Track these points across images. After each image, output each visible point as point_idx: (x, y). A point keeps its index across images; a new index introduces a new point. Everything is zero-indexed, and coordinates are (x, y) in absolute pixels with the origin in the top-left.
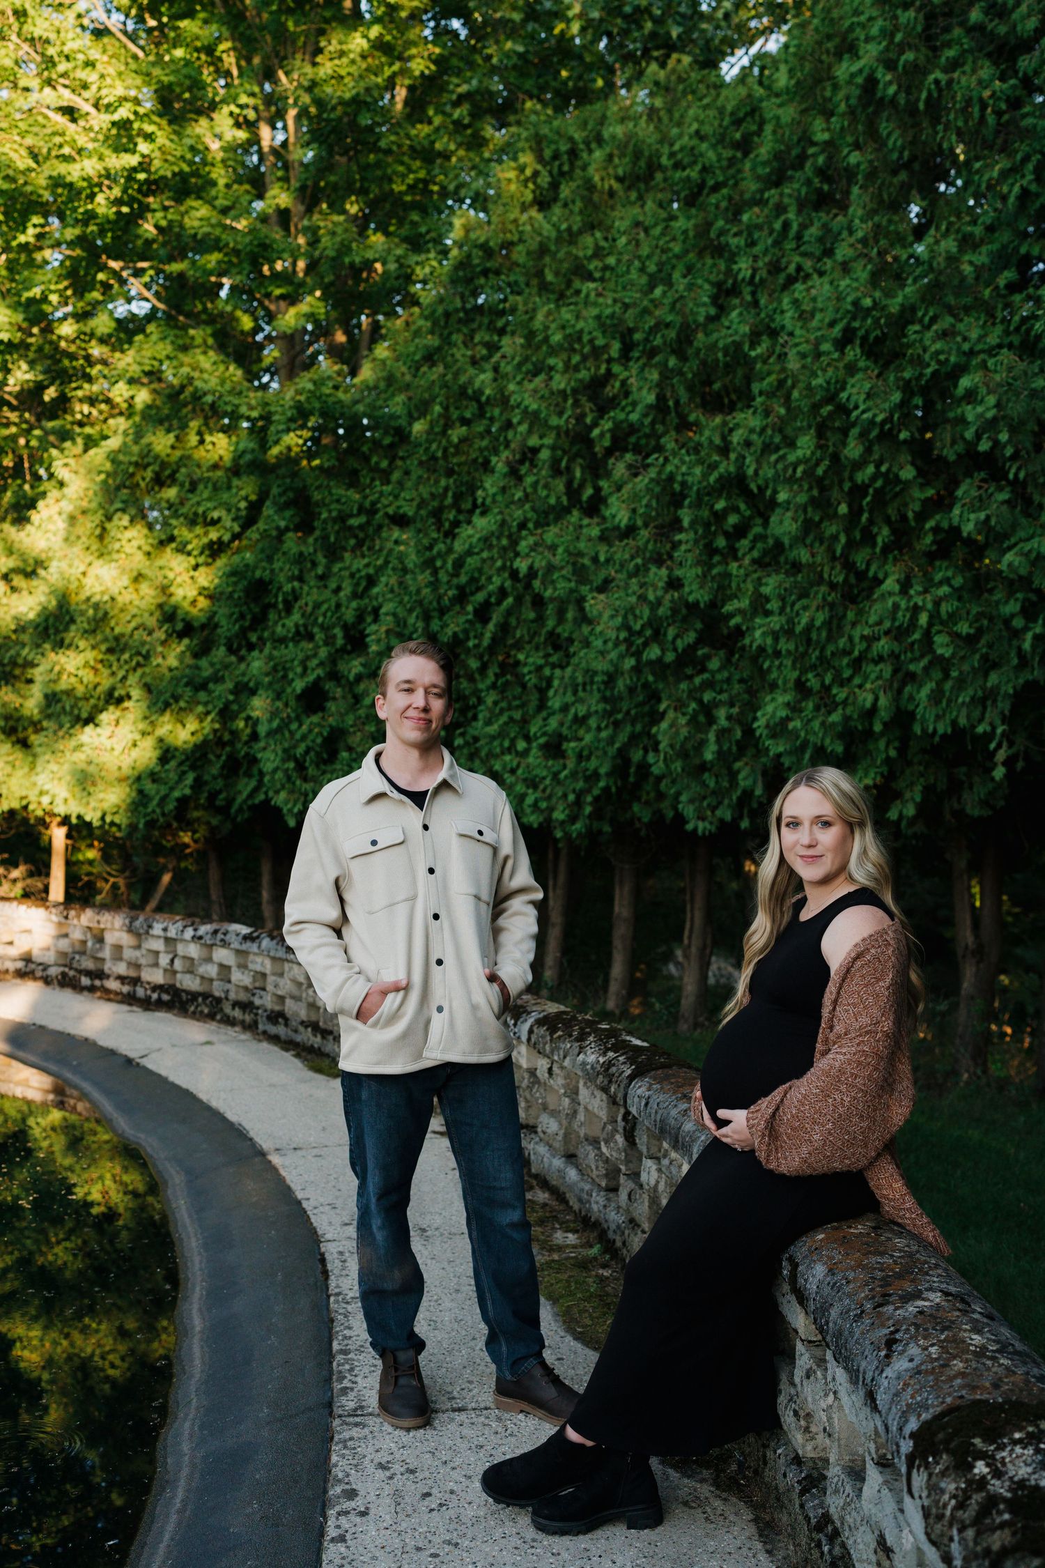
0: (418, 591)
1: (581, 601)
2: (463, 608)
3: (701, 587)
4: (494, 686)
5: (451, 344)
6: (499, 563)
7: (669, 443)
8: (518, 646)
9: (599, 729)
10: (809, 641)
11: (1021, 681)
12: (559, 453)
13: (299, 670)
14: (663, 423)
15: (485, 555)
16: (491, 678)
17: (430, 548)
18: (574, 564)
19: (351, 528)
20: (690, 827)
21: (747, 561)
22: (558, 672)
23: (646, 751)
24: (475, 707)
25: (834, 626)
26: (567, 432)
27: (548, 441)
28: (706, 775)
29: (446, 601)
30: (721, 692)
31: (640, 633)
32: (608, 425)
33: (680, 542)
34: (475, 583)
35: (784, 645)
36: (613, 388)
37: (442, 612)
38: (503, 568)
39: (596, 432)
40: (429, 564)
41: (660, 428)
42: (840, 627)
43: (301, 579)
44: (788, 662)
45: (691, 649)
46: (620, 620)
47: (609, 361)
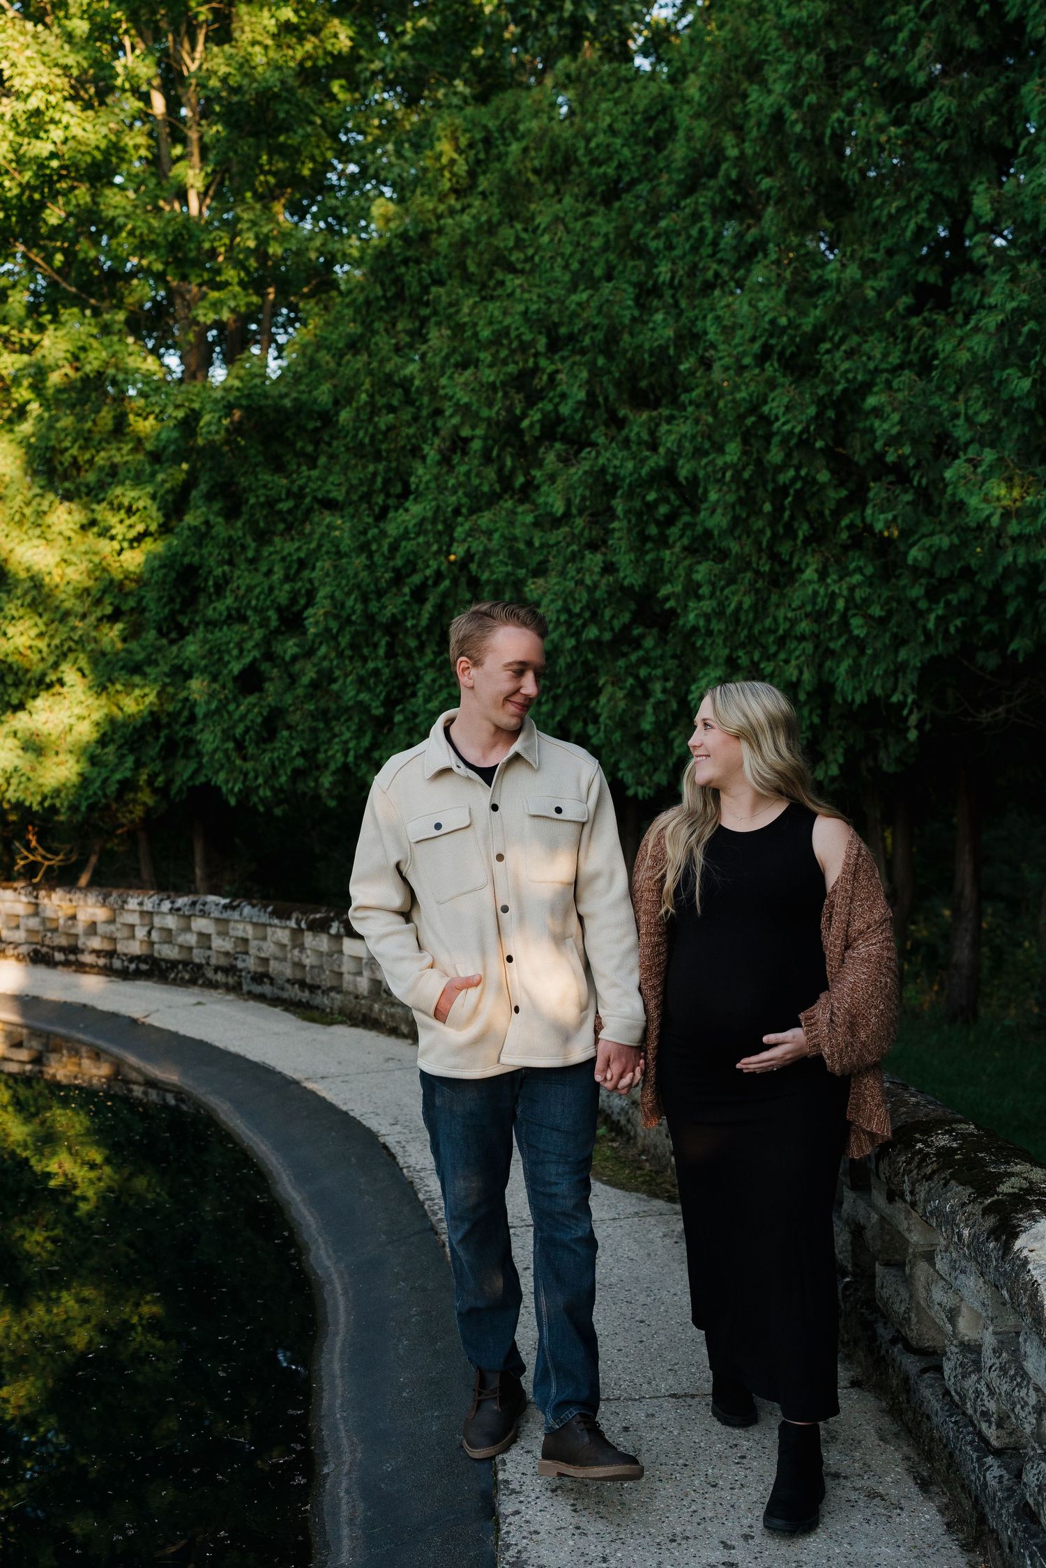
0: (356, 575)
1: (518, 584)
2: (399, 590)
3: (635, 571)
5: (374, 333)
6: (435, 547)
7: (599, 437)
10: (738, 622)
11: (927, 656)
12: (490, 442)
13: (234, 652)
14: (592, 417)
15: (420, 539)
16: (429, 656)
17: (364, 533)
18: (511, 548)
19: (280, 512)
20: (630, 792)
21: (677, 549)
23: (586, 723)
24: (414, 684)
25: (760, 608)
26: (498, 423)
27: (479, 432)
28: (644, 744)
29: (383, 584)
30: (656, 667)
31: (579, 616)
32: (536, 416)
33: (614, 530)
34: (410, 566)
35: (716, 626)
36: (541, 381)
37: (380, 594)
38: (439, 552)
39: (525, 424)
40: (364, 548)
41: (590, 423)
42: (765, 609)
43: (231, 562)
44: (720, 641)
45: (627, 628)
46: (560, 603)
47: (536, 355)
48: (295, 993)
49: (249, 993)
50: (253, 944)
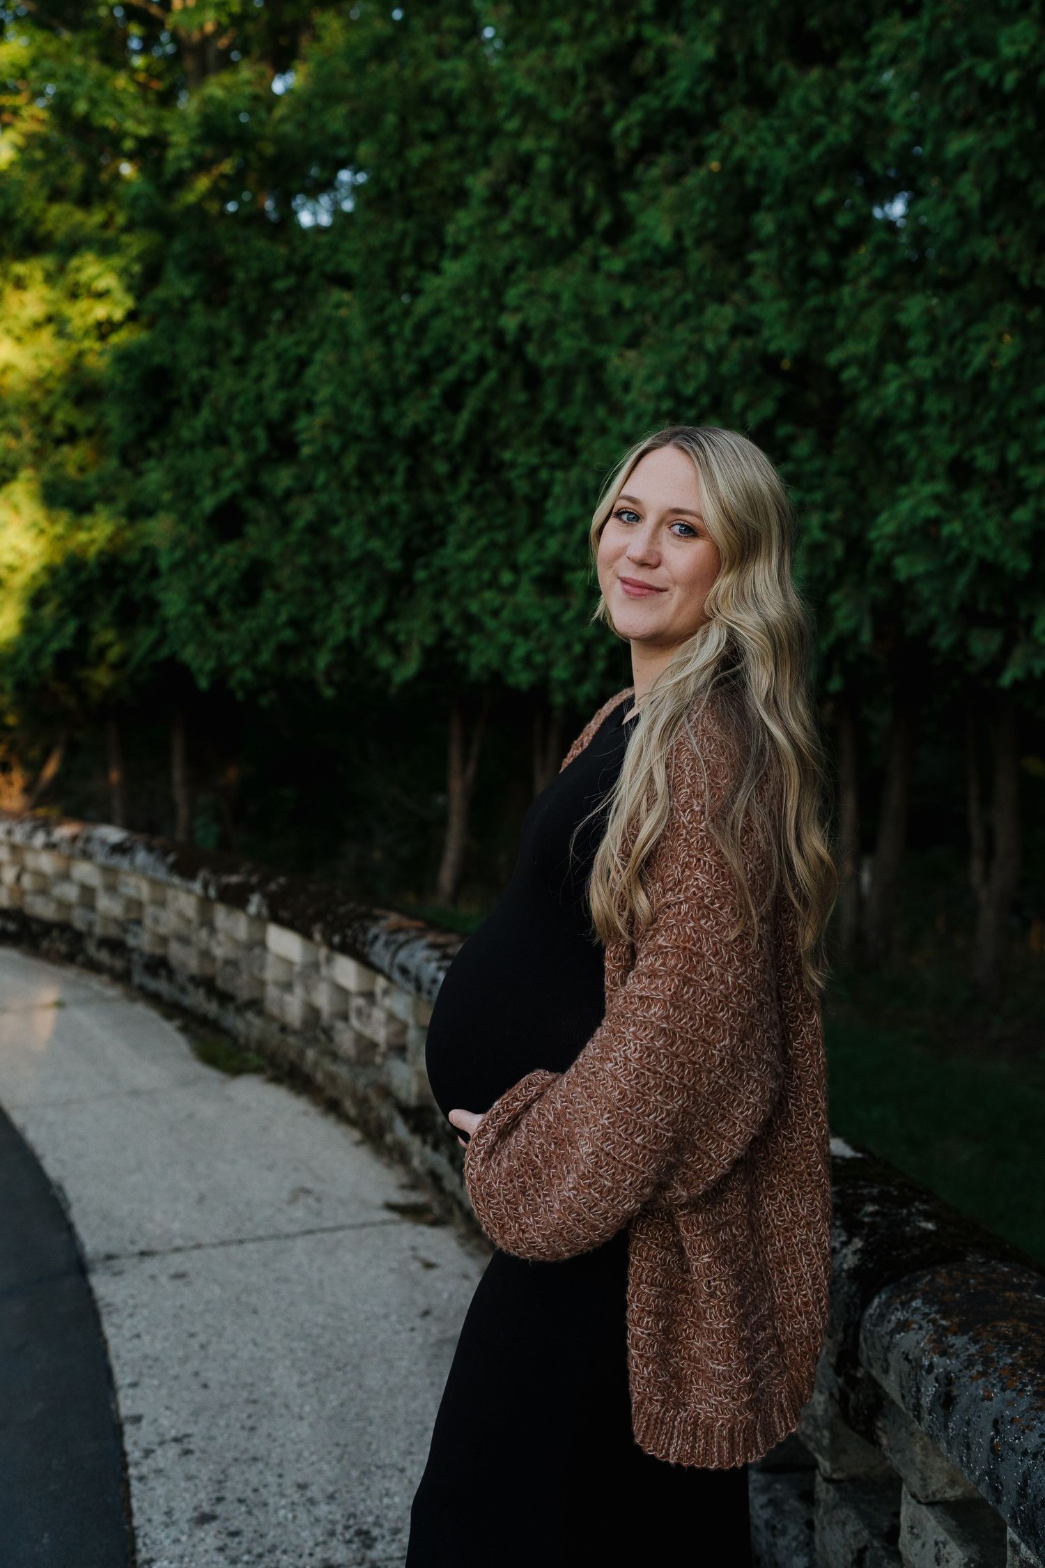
0: (365, 366)
4: (468, 498)
8: (503, 441)
12: (563, 162)
13: (208, 482)
15: (458, 311)
22: (559, 475)
26: (576, 130)
27: (550, 142)
32: (635, 116)
34: (444, 356)
36: (644, 62)
38: (482, 331)
39: (619, 127)
43: (211, 363)
47: (640, 19)
48: (196, 999)
49: (141, 988)
50: (150, 911)
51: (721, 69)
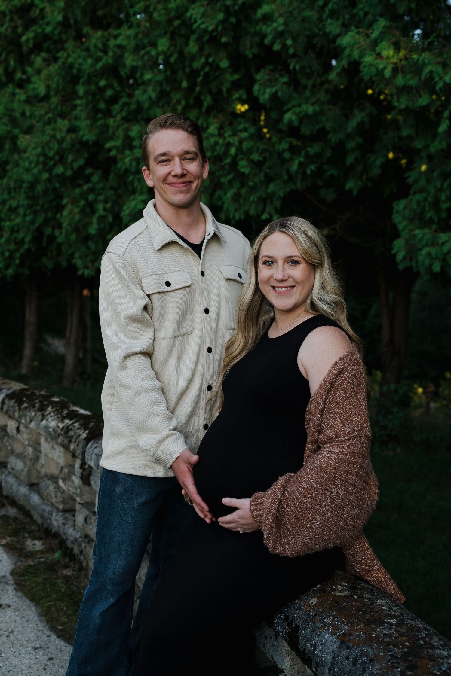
1: (14, 139)
3: (90, 132)
9: (25, 215)
11: (288, 189)
18: (10, 116)
20: (80, 273)
23: (53, 228)
28: (90, 243)
30: (99, 194)
31: (52, 158)
45: (82, 168)
46: (39, 150)
51: (65, 24)
